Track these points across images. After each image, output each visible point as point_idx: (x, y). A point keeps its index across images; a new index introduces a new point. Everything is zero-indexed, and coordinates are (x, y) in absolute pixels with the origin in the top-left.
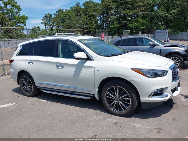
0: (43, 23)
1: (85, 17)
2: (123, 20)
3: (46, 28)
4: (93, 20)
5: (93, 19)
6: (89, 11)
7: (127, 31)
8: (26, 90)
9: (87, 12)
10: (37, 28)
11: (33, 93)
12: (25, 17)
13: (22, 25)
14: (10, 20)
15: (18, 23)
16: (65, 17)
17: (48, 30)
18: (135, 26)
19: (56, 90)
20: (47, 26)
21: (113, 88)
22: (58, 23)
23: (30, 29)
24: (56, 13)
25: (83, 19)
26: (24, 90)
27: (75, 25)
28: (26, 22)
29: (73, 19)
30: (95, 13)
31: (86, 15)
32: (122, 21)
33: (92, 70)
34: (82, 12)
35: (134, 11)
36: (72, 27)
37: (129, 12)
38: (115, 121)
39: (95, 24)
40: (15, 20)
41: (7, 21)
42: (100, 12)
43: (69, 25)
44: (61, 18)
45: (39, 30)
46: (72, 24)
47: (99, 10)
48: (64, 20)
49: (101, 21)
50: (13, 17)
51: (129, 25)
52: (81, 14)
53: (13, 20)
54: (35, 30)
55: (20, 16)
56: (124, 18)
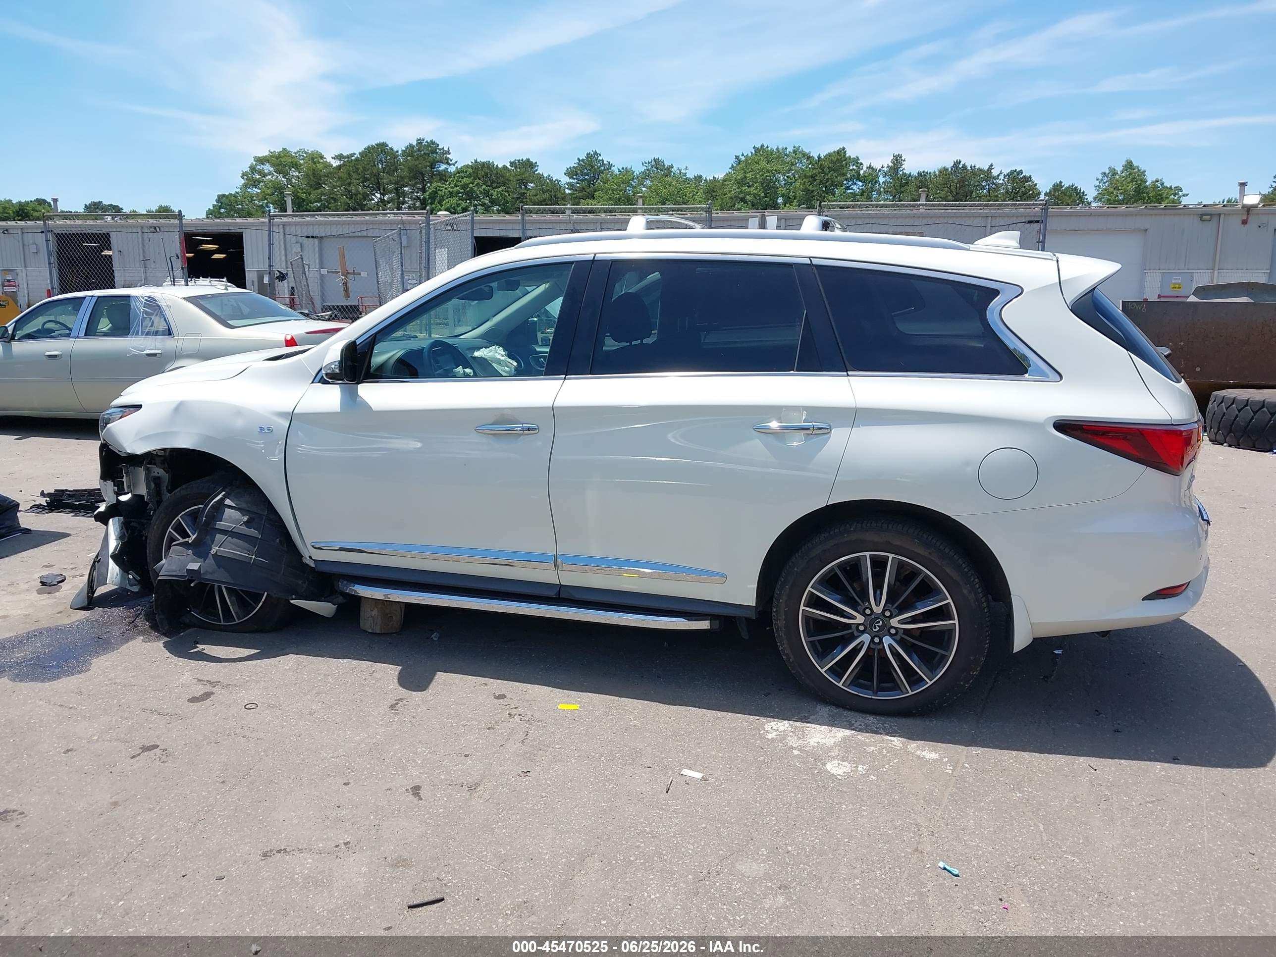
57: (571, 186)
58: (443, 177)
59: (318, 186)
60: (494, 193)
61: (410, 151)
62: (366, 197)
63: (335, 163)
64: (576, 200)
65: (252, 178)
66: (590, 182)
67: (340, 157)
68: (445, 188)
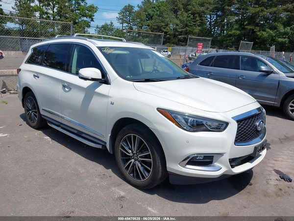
0: (119, 19)
1: (185, 15)
2: (249, 24)
3: (123, 27)
4: (197, 21)
5: (198, 19)
6: (193, 6)
7: (247, 44)
8: (30, 118)
9: (189, 7)
10: (110, 26)
11: (37, 123)
12: (94, 8)
13: (88, 19)
14: (72, 11)
15: (83, 16)
16: (153, 11)
17: (125, 31)
18: (269, 36)
19: (61, 125)
20: (125, 25)
21: (130, 136)
22: (141, 20)
23: (99, 26)
24: (140, 4)
25: (181, 18)
26: (28, 118)
27: (167, 25)
28: (94, 16)
29: (165, 16)
30: (202, 9)
31: (187, 11)
32: (246, 25)
33: (105, 100)
34: (181, 6)
35: (271, 10)
36: (162, 28)
37: (262, 11)
38: (122, 194)
39: (199, 26)
40: (79, 12)
41: (67, 12)
42: (211, 8)
43: (157, 26)
44: (147, 13)
45: (112, 30)
46: (163, 24)
47: (210, 4)
48: (152, 17)
49: (210, 22)
50: (77, 7)
51: (258, 33)
52: (179, 9)
53: (77, 11)
54: (105, 29)
55: (88, 5)
56: (252, 19)
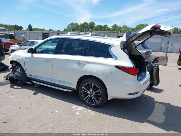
57: (112, 29)
58: (94, 27)
59: (77, 28)
60: (101, 29)
61: (90, 23)
62: (83, 30)
63: (80, 25)
64: (112, 31)
65: (69, 27)
66: (115, 28)
67: (80, 24)
68: (94, 29)
